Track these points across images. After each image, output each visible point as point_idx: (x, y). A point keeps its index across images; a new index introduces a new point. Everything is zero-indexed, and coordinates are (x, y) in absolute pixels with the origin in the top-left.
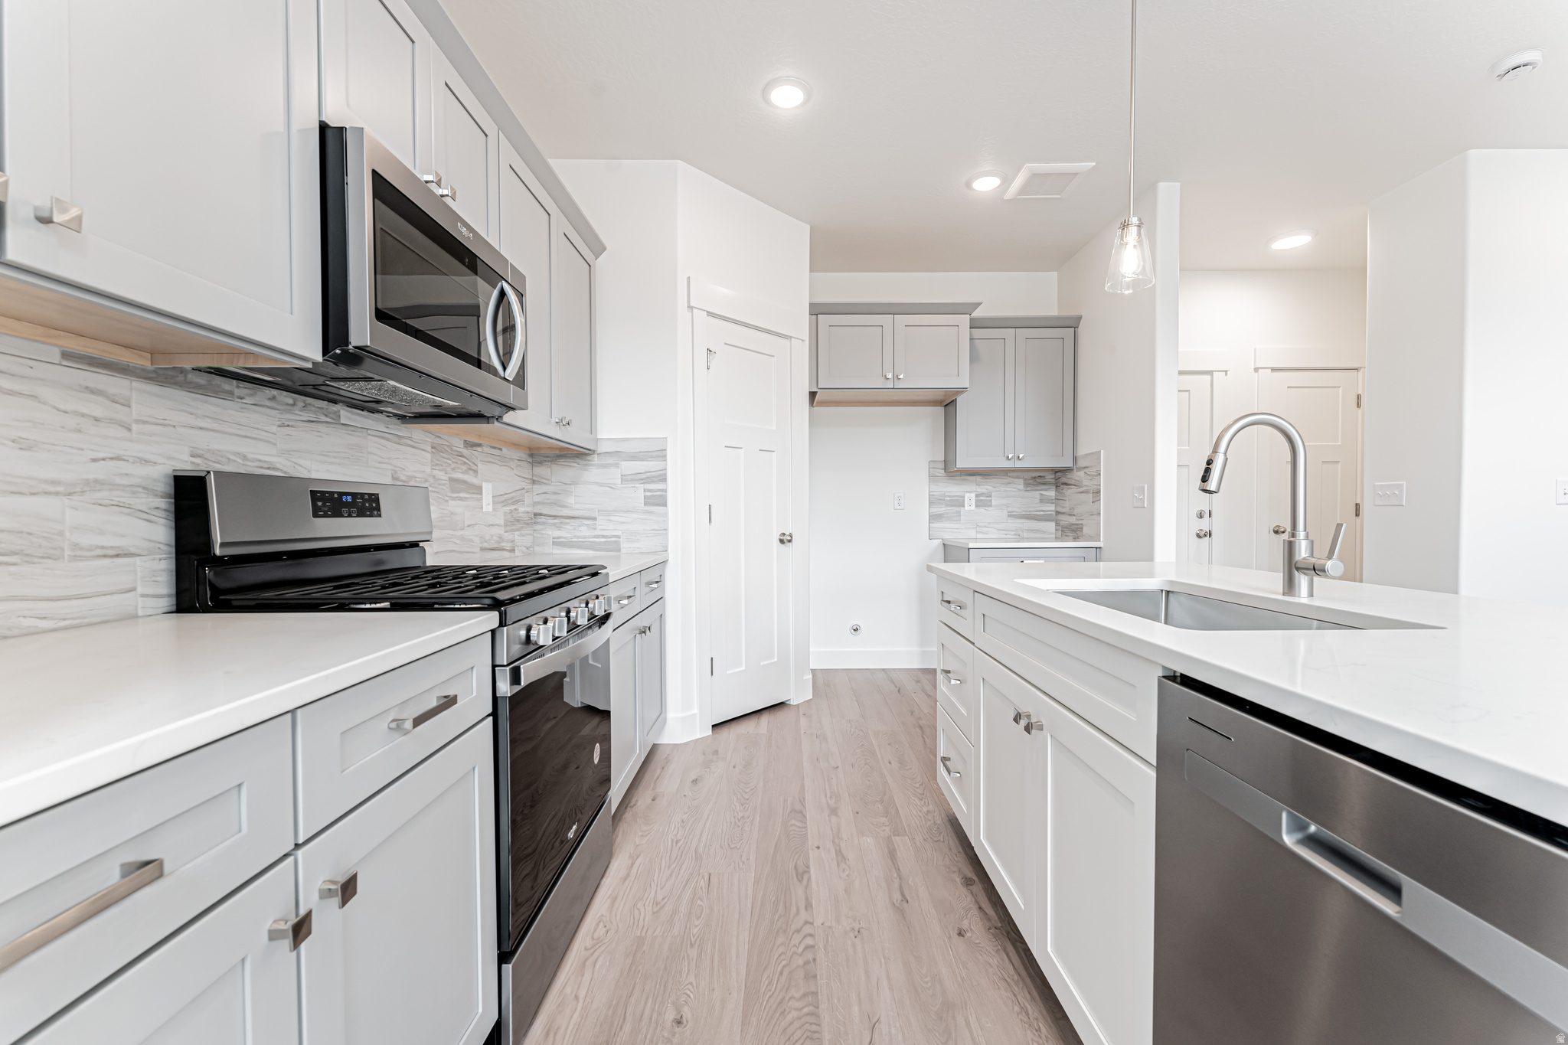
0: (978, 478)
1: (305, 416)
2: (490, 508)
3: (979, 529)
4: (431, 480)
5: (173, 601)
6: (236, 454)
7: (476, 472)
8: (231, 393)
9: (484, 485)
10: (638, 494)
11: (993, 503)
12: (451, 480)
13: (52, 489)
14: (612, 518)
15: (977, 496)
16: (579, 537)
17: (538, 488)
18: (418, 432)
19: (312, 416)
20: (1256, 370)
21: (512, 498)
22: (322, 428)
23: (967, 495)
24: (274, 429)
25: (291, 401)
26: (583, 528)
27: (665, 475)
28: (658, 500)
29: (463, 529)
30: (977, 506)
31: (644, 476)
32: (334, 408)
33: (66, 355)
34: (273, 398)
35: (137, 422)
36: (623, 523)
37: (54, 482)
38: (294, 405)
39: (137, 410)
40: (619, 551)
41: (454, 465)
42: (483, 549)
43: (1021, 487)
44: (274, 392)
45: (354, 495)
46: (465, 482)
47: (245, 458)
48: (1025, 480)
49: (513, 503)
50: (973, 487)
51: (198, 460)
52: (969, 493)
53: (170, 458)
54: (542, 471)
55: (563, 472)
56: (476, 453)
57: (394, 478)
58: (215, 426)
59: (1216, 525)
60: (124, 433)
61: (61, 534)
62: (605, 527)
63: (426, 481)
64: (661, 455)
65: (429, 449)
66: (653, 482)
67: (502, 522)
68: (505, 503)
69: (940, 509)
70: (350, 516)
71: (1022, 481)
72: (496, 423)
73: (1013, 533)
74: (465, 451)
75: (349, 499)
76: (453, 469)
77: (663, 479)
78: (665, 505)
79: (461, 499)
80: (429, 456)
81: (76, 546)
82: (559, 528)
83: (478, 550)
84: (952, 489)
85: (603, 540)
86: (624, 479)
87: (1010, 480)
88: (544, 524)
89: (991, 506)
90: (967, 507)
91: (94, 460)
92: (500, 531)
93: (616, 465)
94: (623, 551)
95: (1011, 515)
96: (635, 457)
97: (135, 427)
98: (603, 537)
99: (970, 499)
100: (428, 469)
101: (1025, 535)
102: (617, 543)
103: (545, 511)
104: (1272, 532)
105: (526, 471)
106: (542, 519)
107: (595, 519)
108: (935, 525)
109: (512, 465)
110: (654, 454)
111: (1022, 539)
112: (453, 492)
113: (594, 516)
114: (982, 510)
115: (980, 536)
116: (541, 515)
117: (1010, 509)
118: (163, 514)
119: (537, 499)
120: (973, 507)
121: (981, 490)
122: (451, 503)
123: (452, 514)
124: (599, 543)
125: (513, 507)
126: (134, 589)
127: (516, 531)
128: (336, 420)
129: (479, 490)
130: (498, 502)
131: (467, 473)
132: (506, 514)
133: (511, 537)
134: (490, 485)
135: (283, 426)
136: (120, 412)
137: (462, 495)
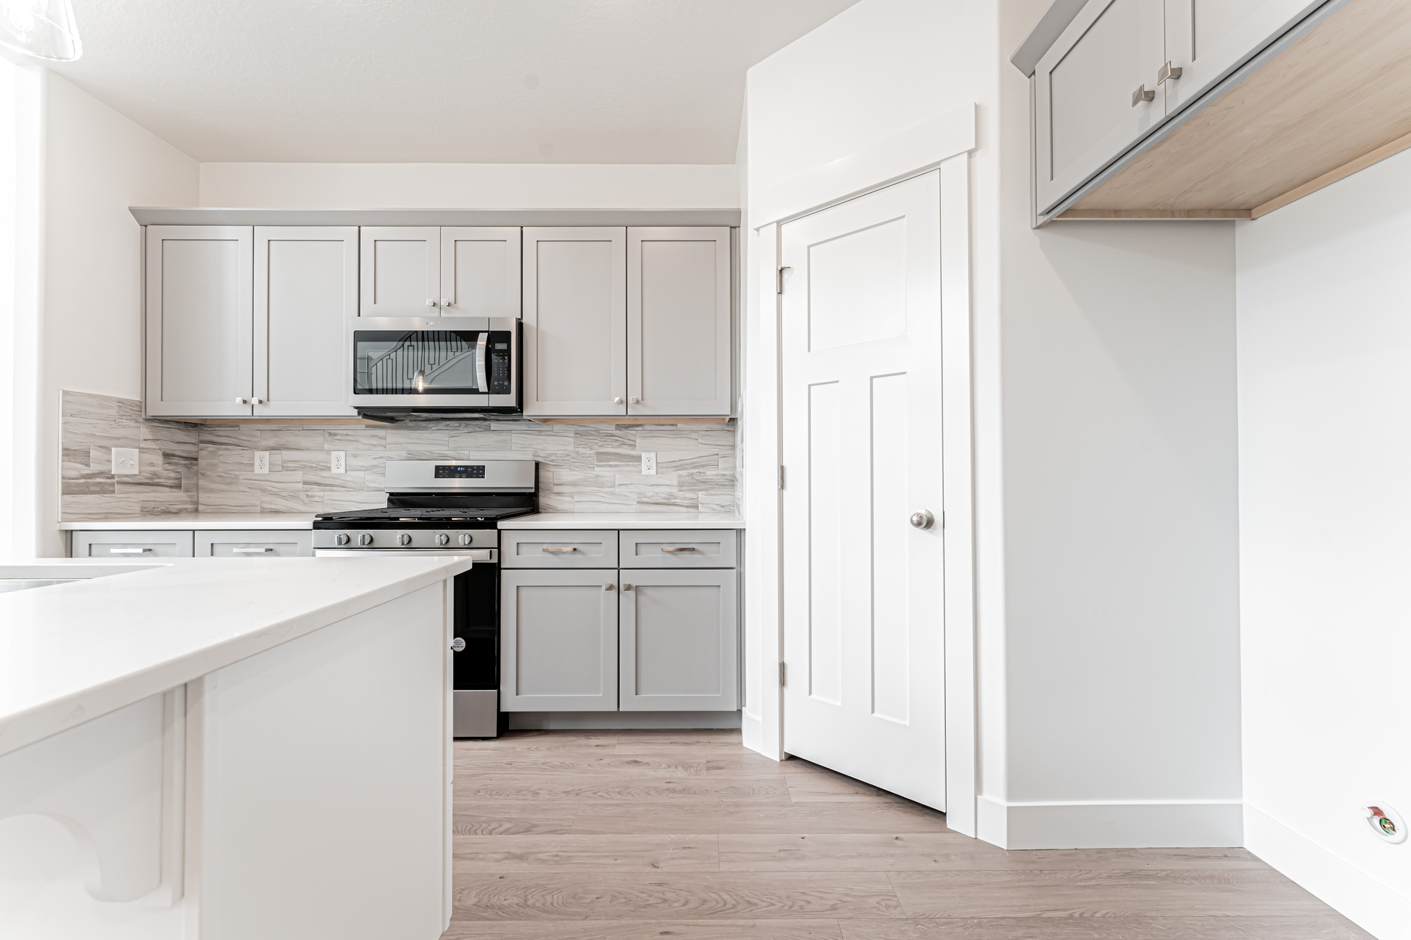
1: (467, 430)
2: (653, 472)
4: (572, 455)
6: (428, 451)
7: (634, 445)
8: (426, 427)
9: (643, 455)
19: (470, 429)
21: (692, 463)
24: (447, 439)
25: (458, 425)
29: (613, 486)
34: (448, 425)
35: (389, 444)
37: (363, 467)
38: (460, 426)
39: (388, 440)
41: (601, 444)
42: (639, 503)
44: (448, 422)
45: (466, 467)
46: (616, 454)
49: (694, 468)
51: (410, 456)
53: (399, 456)
56: (633, 431)
58: (418, 441)
60: (384, 449)
61: (364, 483)
63: (568, 455)
65: (572, 435)
67: (675, 482)
68: (679, 468)
70: (461, 477)
74: (617, 433)
75: (463, 469)
76: (601, 446)
79: (611, 466)
80: (572, 439)
81: (368, 487)
83: (635, 503)
91: (374, 459)
92: (675, 490)
100: (571, 448)
109: (694, 435)
112: (599, 461)
123: (597, 476)
125: (696, 471)
127: (700, 490)
128: (488, 429)
129: (639, 459)
130: (667, 467)
131: (619, 446)
132: (680, 476)
133: (689, 495)
134: (653, 455)
135: (452, 437)
136: (383, 442)
137: (611, 463)
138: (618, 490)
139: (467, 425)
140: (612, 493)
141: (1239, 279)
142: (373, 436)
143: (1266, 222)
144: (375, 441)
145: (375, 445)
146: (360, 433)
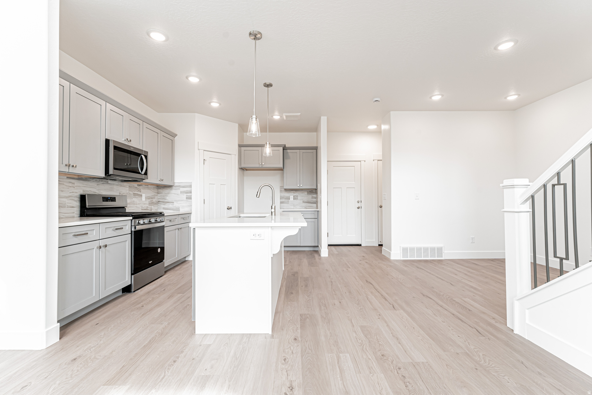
0: (294, 191)
1: (102, 183)
2: (144, 200)
3: (294, 206)
4: (128, 194)
5: (80, 215)
6: (90, 191)
7: (140, 191)
8: (89, 180)
9: (143, 194)
10: (184, 196)
11: (298, 198)
12: (134, 193)
13: (65, 197)
14: (178, 202)
15: (294, 196)
16: (169, 207)
17: (159, 195)
18: (125, 184)
19: (103, 183)
20: (374, 160)
21: (151, 197)
22: (105, 185)
23: (291, 196)
24: (96, 186)
25: (99, 180)
26: (171, 205)
27: (191, 191)
28: (190, 198)
29: (137, 205)
30: (294, 199)
31: (186, 192)
32: (107, 180)
33: (67, 178)
34: (96, 180)
35: (76, 186)
36: (180, 204)
37: (65, 196)
38: (100, 181)
39: (76, 185)
40: (179, 211)
41: (134, 190)
42: (142, 209)
43: (306, 194)
44: (96, 179)
45: (110, 197)
46: (137, 194)
47: (91, 191)
48: (307, 192)
49: (151, 199)
50: (293, 194)
51: (84, 192)
52: (291, 195)
53: (80, 192)
54: (160, 190)
55: (166, 191)
56: (140, 187)
57: (120, 194)
58: (86, 186)
59: (363, 205)
60: (74, 188)
61: (66, 204)
62: (176, 205)
63: (127, 194)
64: (190, 186)
65: (128, 187)
66: (188, 193)
67: (148, 203)
68: (149, 199)
69: (283, 200)
70: (109, 201)
71: (306, 192)
72: (141, 182)
73: (304, 207)
74: (138, 187)
75: (110, 198)
76: (134, 191)
77: (191, 192)
78: (191, 199)
79: (136, 198)
80: (128, 188)
81: (67, 206)
82: (164, 205)
83: (141, 210)
84: (286, 194)
85: (175, 208)
86: (181, 192)
87: (303, 192)
88: (161, 204)
89: (298, 199)
90: (291, 200)
91: (70, 193)
92: (148, 205)
93: (179, 189)
94: (180, 211)
95: (303, 202)
96: (184, 187)
97: (75, 187)
98: (176, 207)
99: (292, 197)
100: (128, 191)
101: (308, 208)
102: (179, 209)
103: (161, 200)
104: (379, 207)
105: (156, 191)
106: (160, 203)
107: (173, 203)
108: (282, 205)
109: (151, 189)
110: (189, 186)
111: (307, 209)
112: (134, 196)
113: (173, 202)
114: (295, 200)
115: (294, 208)
116: (160, 201)
117: (303, 200)
118: (78, 201)
119: (159, 197)
120: (293, 200)
121: (295, 194)
122: (133, 199)
123: (134, 201)
124: (174, 209)
125: (151, 200)
126: (74, 213)
127: (152, 205)
128: (108, 183)
129: (141, 196)
130: (147, 198)
131: (138, 192)
132: (149, 201)
133: (150, 207)
134: (144, 194)
135: (98, 185)
136: (73, 185)
137: (136, 197)
138: (138, 206)
139: (102, 181)
140: (136, 207)
141: (245, 178)
142: (70, 182)
143: (248, 171)
144: (70, 185)
145: (70, 187)
146: (64, 180)
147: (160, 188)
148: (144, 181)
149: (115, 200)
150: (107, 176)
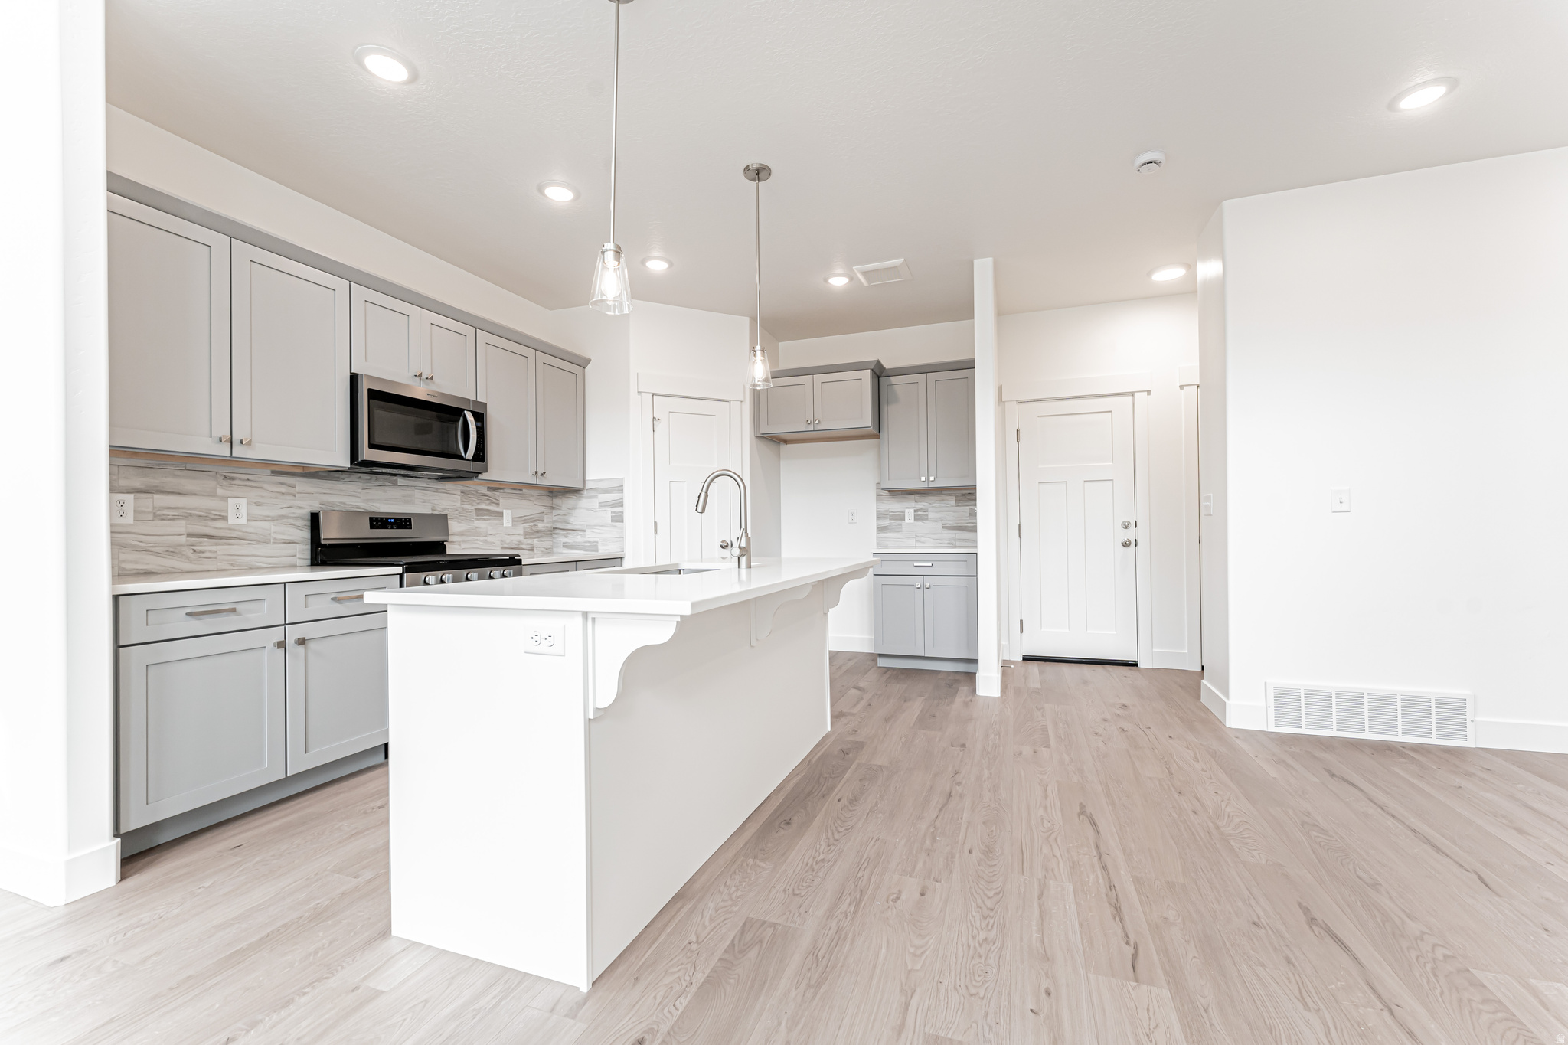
0: (917, 497)
1: (377, 483)
2: (510, 525)
3: (918, 539)
4: (460, 510)
5: (310, 561)
6: (340, 503)
7: (498, 504)
8: (339, 478)
9: (505, 511)
10: (607, 515)
11: (930, 516)
12: (476, 509)
13: (267, 519)
14: (594, 530)
15: (915, 511)
16: (576, 542)
17: (555, 512)
18: (449, 485)
19: (381, 483)
20: (1182, 387)
21: (531, 518)
22: (386, 488)
23: (907, 511)
24: (360, 491)
25: (369, 478)
26: (579, 537)
27: (622, 502)
28: (618, 519)
29: (486, 536)
30: (915, 519)
31: (611, 503)
32: (394, 478)
33: (273, 472)
34: (360, 477)
35: (298, 493)
36: (600, 533)
37: (269, 517)
38: (371, 479)
39: (298, 488)
40: (598, 551)
41: (478, 501)
42: (502, 548)
43: (953, 503)
44: (360, 475)
45: (395, 519)
46: (488, 510)
47: (344, 504)
48: (956, 496)
49: (532, 522)
50: (913, 504)
51: (318, 506)
52: (909, 509)
53: (311, 506)
54: (557, 501)
55: (567, 502)
56: (497, 493)
57: (433, 510)
58: (331, 492)
59: (1142, 534)
60: (294, 498)
61: (270, 534)
62: (590, 536)
63: (457, 510)
64: (620, 489)
65: (459, 493)
66: (616, 507)
67: (522, 533)
68: (524, 521)
69: (886, 523)
70: (392, 528)
71: (954, 498)
73: (946, 542)
74: (488, 493)
75: (392, 520)
76: (478, 503)
77: (621, 505)
78: (622, 521)
79: (485, 520)
80: (459, 497)
81: (275, 539)
82: (565, 536)
83: (499, 548)
84: (895, 506)
85: (589, 544)
86: (601, 505)
87: (943, 497)
88: (559, 534)
89: (927, 519)
90: (907, 520)
91: (282, 508)
92: (521, 538)
93: (596, 497)
94: (600, 551)
95: (945, 527)
96: (606, 491)
97: (297, 495)
98: (589, 542)
99: (909, 514)
100: (458, 504)
101: (958, 544)
102: (596, 546)
103: (559, 526)
105: (547, 501)
106: (557, 531)
107: (584, 531)
108: (883, 535)
109: (532, 498)
110: (617, 489)
111: (955, 547)
112: (477, 516)
113: (584, 529)
114: (920, 523)
115: (918, 544)
116: (556, 528)
117: (944, 522)
118: (306, 527)
119: (555, 518)
120: (912, 521)
121: (919, 506)
122: (476, 522)
123: (477, 528)
124: (587, 546)
125: (533, 524)
126: (295, 556)
127: (535, 538)
128: (395, 484)
129: (501, 514)
130: (518, 521)
131: (489, 504)
132: (524, 528)
133: (530, 541)
134: (510, 511)
135: (364, 489)
136: (291, 490)
137: (485, 517)
138: (489, 539)
139: (377, 479)
140: (486, 542)
141: (782, 462)
142: (282, 484)
143: (789, 446)
144: (283, 489)
145: (283, 494)
146: (265, 478)
147: (556, 496)
148: (480, 477)
149: (410, 525)
150: (356, 465)
